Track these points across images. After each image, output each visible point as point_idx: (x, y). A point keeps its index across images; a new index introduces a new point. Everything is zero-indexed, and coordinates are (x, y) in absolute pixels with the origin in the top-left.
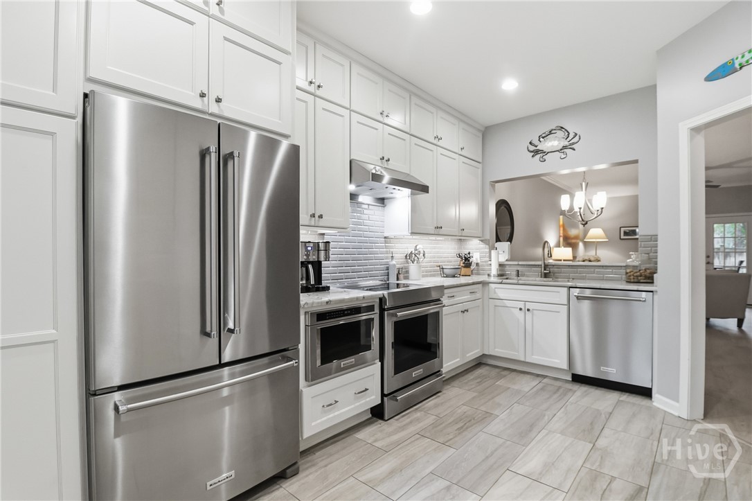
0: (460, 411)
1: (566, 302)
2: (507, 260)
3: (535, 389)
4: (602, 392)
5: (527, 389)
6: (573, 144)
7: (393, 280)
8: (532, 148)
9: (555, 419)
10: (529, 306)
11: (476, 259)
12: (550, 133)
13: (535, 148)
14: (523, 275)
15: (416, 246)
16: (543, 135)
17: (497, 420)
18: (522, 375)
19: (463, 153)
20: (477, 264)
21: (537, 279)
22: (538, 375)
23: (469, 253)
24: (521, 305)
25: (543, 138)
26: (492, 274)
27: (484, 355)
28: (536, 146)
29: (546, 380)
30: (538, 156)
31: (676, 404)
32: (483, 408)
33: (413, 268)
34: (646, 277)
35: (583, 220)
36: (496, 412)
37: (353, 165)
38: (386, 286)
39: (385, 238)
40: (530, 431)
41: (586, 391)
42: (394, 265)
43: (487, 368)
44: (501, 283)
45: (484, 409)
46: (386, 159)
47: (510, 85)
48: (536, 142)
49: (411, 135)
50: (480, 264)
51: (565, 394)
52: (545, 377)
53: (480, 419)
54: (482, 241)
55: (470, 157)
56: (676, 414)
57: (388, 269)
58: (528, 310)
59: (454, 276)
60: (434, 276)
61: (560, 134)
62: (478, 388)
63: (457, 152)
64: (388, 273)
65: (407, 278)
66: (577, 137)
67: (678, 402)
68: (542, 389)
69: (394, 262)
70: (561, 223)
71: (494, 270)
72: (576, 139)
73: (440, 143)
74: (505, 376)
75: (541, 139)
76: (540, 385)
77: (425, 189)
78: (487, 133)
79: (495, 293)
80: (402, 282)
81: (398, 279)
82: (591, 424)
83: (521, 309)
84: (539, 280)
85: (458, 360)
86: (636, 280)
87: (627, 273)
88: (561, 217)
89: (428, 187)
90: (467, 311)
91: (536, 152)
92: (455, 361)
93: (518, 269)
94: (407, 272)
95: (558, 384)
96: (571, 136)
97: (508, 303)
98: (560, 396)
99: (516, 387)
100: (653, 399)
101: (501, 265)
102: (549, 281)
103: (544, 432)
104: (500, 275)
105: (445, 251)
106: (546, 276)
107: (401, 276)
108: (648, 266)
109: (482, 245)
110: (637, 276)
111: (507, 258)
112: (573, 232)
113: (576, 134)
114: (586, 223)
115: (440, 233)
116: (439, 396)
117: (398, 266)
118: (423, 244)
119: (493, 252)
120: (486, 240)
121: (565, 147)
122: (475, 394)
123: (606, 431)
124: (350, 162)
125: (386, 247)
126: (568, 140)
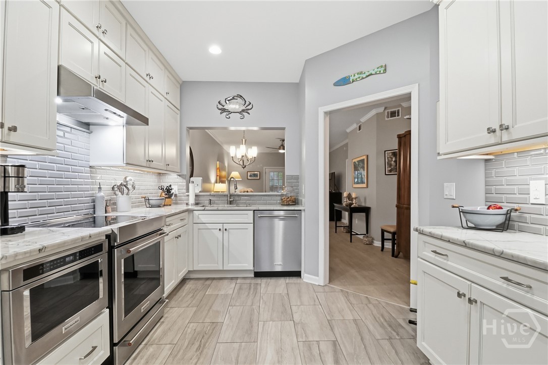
0: (189, 330)
1: (252, 222)
2: (200, 192)
3: (236, 291)
4: (275, 280)
5: (231, 292)
6: (248, 109)
7: (100, 213)
8: (220, 107)
9: (261, 310)
10: (226, 226)
11: (175, 191)
12: (233, 98)
13: (222, 107)
14: (214, 204)
15: (125, 178)
16: (229, 99)
17: (224, 328)
18: (221, 281)
19: (168, 97)
20: (176, 195)
21: (226, 205)
22: (232, 279)
23: (170, 186)
24: (220, 226)
25: (228, 100)
26: (190, 203)
27: (189, 272)
28: (223, 106)
29: (239, 281)
30: (225, 113)
31: (317, 278)
32: (207, 320)
33: (122, 200)
34: (293, 202)
35: (243, 165)
36: (220, 320)
37: (62, 72)
38: (91, 220)
39: (91, 167)
40: (252, 327)
41: (266, 282)
42: (103, 197)
43: (192, 282)
44: (204, 210)
45: (209, 321)
46: (102, 78)
47: (215, 50)
48: (223, 102)
49: (126, 63)
50: (178, 195)
51: (256, 289)
52: (237, 278)
53: (210, 332)
54: (179, 176)
55: (173, 103)
56: (317, 284)
57: (94, 201)
58: (226, 230)
59: (159, 206)
60: (138, 206)
61: (239, 100)
62: (194, 302)
63: (163, 95)
64: (94, 205)
65: (114, 210)
66: (251, 105)
67: (318, 276)
68: (240, 288)
69: (102, 194)
70: (218, 167)
71: (192, 200)
72: (250, 107)
73: (151, 81)
74: (209, 286)
75: (227, 102)
76: (238, 286)
77: (145, 121)
78: (184, 87)
79: (198, 218)
80: (111, 214)
81: (106, 212)
82: (283, 306)
83: (220, 230)
84: (227, 206)
85: (173, 281)
86: (288, 204)
87: (282, 199)
88: (218, 162)
89: (148, 119)
90: (180, 236)
91: (223, 110)
92: (171, 283)
93: (210, 198)
94: (115, 204)
95: (248, 281)
96: (247, 103)
97: (209, 226)
98: (254, 290)
99: (222, 292)
100: (302, 278)
101: (196, 196)
102: (234, 207)
103: (261, 324)
104: (197, 204)
105: (148, 184)
106: (231, 203)
107: (109, 209)
108: (292, 194)
109: (180, 180)
110: (288, 201)
111: (200, 190)
112: (224, 173)
113: (250, 103)
114: (245, 167)
115: (151, 166)
116: (163, 322)
117: (106, 198)
118: (132, 176)
119: (191, 185)
120: (183, 175)
121: (243, 111)
122: (195, 309)
123: (294, 308)
124: (59, 68)
125: (92, 178)
126: (245, 106)
